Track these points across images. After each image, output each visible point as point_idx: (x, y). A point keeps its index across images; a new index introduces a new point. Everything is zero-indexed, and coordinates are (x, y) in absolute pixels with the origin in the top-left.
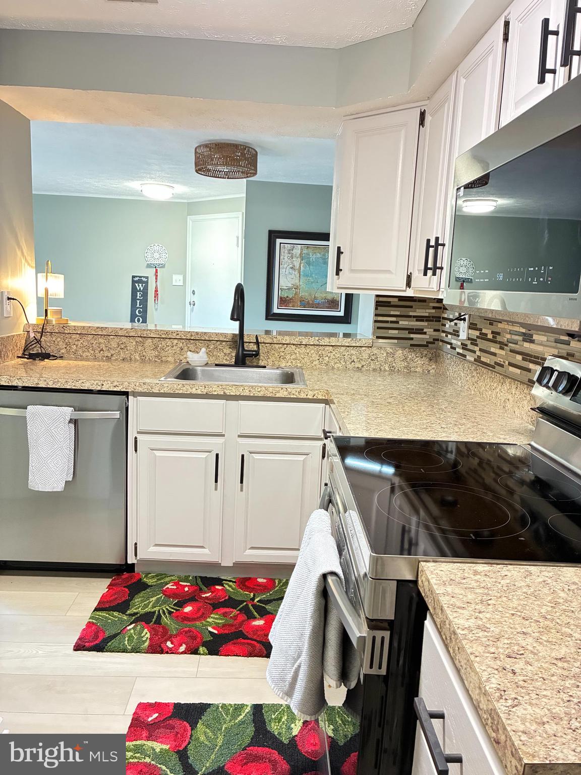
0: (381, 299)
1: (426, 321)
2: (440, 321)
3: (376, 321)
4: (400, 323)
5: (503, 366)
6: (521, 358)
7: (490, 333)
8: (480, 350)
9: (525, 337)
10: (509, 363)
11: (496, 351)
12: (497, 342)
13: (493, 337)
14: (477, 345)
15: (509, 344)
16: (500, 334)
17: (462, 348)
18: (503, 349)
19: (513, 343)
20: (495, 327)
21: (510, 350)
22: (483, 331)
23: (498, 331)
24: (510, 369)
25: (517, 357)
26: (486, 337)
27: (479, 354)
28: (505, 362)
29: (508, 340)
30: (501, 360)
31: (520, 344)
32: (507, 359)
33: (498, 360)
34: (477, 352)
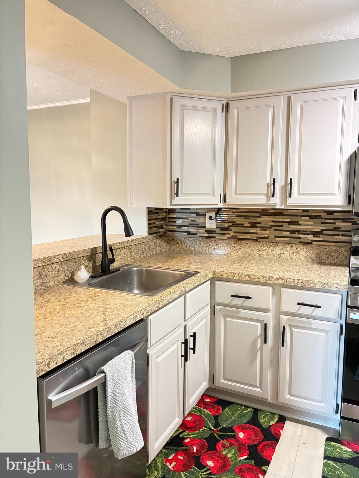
0: (150, 210)
1: (164, 220)
2: (167, 220)
3: (149, 224)
4: (157, 223)
5: (268, 238)
6: (288, 233)
7: (246, 223)
8: (235, 232)
9: (291, 223)
10: (275, 237)
11: (258, 232)
12: (257, 227)
13: (251, 225)
14: (231, 230)
15: (272, 227)
16: (260, 223)
17: (207, 233)
18: (267, 230)
19: (277, 226)
20: (252, 220)
21: (275, 230)
22: (237, 223)
23: (258, 221)
24: (277, 239)
25: (284, 233)
26: (242, 226)
27: (235, 234)
28: (270, 236)
29: (271, 225)
30: (265, 236)
31: (286, 226)
32: (273, 234)
33: (261, 236)
34: (232, 234)
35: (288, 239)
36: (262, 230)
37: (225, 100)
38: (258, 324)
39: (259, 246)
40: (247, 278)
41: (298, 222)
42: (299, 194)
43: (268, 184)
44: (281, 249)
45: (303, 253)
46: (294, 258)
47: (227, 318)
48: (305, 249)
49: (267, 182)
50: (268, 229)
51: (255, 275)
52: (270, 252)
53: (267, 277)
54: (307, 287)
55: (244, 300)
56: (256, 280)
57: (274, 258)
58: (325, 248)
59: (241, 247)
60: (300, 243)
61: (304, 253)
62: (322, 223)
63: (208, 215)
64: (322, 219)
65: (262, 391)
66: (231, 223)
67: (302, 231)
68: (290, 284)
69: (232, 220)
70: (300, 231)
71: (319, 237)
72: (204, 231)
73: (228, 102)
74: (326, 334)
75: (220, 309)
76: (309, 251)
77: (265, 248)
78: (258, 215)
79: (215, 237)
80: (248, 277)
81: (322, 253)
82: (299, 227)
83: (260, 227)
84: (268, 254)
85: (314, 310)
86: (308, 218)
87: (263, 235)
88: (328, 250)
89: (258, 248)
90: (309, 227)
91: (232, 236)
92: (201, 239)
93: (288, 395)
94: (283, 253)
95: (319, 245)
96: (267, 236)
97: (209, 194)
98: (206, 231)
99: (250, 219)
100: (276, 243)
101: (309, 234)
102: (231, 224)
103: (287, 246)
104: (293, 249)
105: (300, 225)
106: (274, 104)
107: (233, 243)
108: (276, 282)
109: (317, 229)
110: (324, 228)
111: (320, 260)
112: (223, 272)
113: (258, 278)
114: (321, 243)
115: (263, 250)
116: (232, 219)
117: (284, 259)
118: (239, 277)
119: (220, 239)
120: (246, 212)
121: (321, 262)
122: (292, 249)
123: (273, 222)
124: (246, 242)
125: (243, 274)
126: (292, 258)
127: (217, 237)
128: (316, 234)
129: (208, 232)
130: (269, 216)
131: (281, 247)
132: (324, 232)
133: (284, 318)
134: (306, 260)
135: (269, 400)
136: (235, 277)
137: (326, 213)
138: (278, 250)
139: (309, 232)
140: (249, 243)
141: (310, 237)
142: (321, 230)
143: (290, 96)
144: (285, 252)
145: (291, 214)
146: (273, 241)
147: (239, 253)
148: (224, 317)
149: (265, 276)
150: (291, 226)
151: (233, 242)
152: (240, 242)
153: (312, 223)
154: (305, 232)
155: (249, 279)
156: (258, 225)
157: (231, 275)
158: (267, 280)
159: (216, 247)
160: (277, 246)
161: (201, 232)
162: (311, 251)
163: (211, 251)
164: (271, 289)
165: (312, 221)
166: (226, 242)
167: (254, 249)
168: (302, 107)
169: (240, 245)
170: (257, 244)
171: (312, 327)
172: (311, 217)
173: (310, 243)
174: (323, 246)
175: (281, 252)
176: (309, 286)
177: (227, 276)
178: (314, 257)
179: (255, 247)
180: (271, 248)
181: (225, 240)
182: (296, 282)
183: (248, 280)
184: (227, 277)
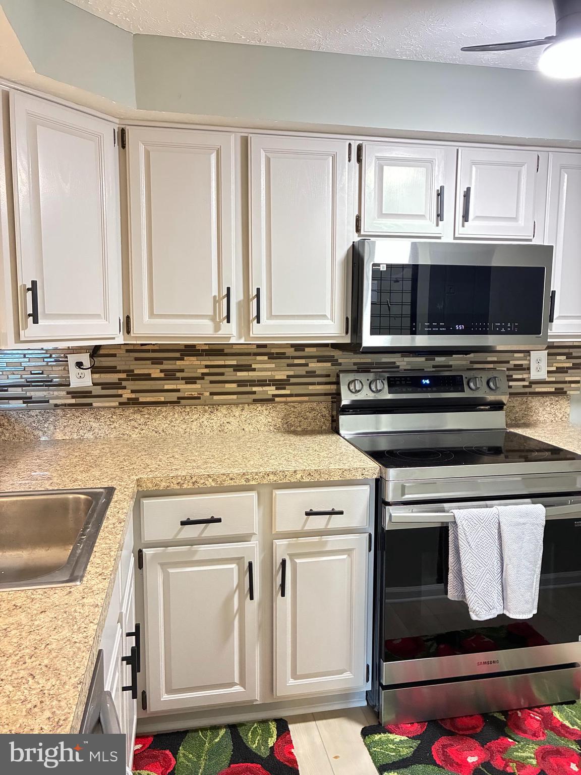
5: (199, 398)
6: (234, 385)
7: (156, 372)
8: (133, 392)
9: (238, 368)
10: (212, 394)
11: (179, 387)
12: (178, 379)
13: (165, 375)
14: (125, 388)
15: (206, 377)
16: (182, 371)
17: (73, 397)
18: (195, 383)
19: (215, 375)
20: (167, 365)
21: (211, 382)
22: (136, 372)
23: (178, 368)
24: (216, 397)
25: (227, 385)
26: (147, 377)
27: (133, 396)
28: (202, 394)
29: (203, 374)
30: (193, 393)
31: (229, 374)
32: (207, 390)
33: (186, 394)
34: (127, 395)
35: (235, 397)
36: (186, 383)
37: (117, 121)
38: (234, 566)
39: (184, 414)
40: (210, 483)
41: (251, 366)
42: (271, 316)
43: (215, 297)
44: (225, 416)
45: (261, 418)
46: (246, 429)
47: (169, 568)
48: (265, 411)
49: (213, 295)
50: (198, 381)
51: (224, 475)
52: (205, 423)
53: (247, 475)
54: (318, 482)
55: (203, 528)
56: (228, 483)
57: (212, 434)
58: (296, 406)
59: (148, 418)
60: (256, 401)
61: (263, 419)
62: (288, 365)
63: (72, 359)
64: (288, 358)
65: (245, 689)
66: (125, 374)
67: (258, 381)
68: (289, 481)
69: (126, 368)
70: (254, 381)
71: (285, 389)
72: (65, 393)
73: (123, 126)
74: (349, 555)
75: (155, 554)
76: (271, 415)
77: (195, 417)
78: (178, 355)
79: (91, 404)
80: (210, 480)
81: (291, 415)
82: (251, 373)
83: (183, 379)
84: (201, 426)
85: (329, 519)
86: (266, 358)
87: (190, 393)
88: (299, 409)
89: (182, 418)
90: (269, 373)
91: (128, 399)
92: (59, 411)
93: (291, 679)
94: (227, 423)
95: (286, 403)
96: (196, 393)
97: (97, 316)
98: (68, 393)
99: (162, 363)
100: (215, 406)
101: (269, 385)
102: (124, 376)
103: (234, 408)
104: (245, 413)
105: (254, 370)
106: (219, 147)
107: (132, 413)
108: (265, 482)
109: (281, 375)
110: (291, 373)
111: (289, 427)
112: (158, 479)
113: (231, 479)
114: (287, 398)
115: (192, 420)
116: (125, 365)
117: (231, 432)
118: (193, 483)
119: (104, 408)
120: (154, 351)
121: (290, 430)
122: (243, 413)
123: (207, 367)
124: (158, 409)
125: (200, 477)
126: (243, 429)
127: (94, 405)
128: (280, 384)
129: (75, 394)
130: (198, 357)
131: (225, 412)
132: (292, 380)
133: (280, 543)
134: (267, 429)
135: (257, 700)
136: (184, 485)
137: (293, 349)
138: (220, 416)
139: (270, 381)
140: (164, 409)
141: (271, 390)
142: (288, 376)
143: (247, 137)
144: (231, 419)
145: (238, 351)
146: (207, 403)
147: (144, 431)
148: (162, 569)
149: (244, 474)
150: (239, 374)
151: (131, 411)
152: (145, 410)
153: (273, 366)
154: (262, 383)
155: (213, 484)
156: (178, 375)
157: (175, 482)
158: (247, 480)
159: (94, 425)
160: (217, 410)
161: (59, 396)
162: (274, 414)
163: (85, 434)
164: (254, 494)
165: (273, 363)
166: (117, 411)
167: (173, 420)
168: (268, 161)
169: (146, 416)
170: (179, 410)
171: (327, 549)
172: (272, 356)
173: (271, 400)
174: (292, 404)
175: (224, 420)
176: (321, 480)
177: (168, 484)
178: (280, 423)
179: (176, 416)
180: (207, 416)
181: (114, 408)
182: (299, 476)
183: (212, 487)
184: (168, 487)
